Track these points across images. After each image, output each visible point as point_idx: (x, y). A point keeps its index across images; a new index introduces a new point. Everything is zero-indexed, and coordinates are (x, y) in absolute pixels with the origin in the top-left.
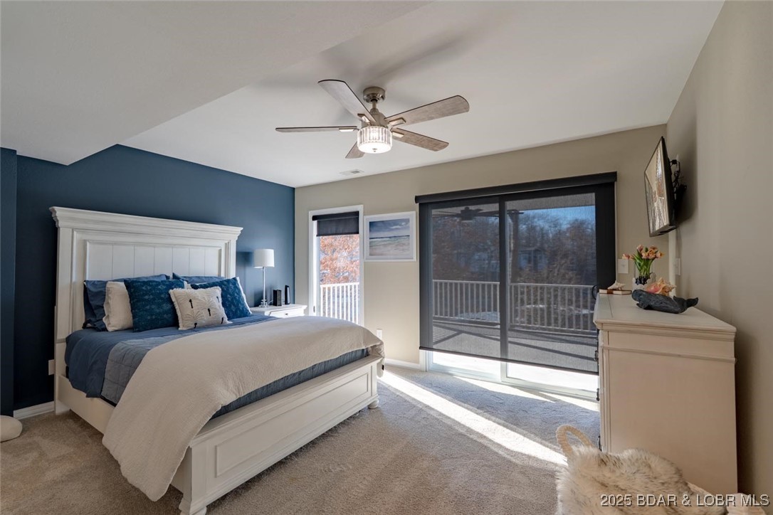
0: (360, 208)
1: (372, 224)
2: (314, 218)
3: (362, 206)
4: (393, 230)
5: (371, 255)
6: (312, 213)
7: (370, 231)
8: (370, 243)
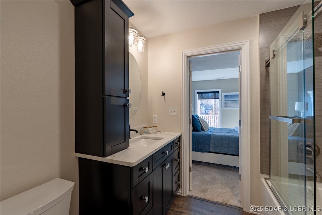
0: (220, 90)
1: (225, 96)
2: (198, 93)
3: (221, 89)
4: (235, 98)
5: (225, 106)
6: (196, 91)
7: (225, 98)
8: (225, 102)
